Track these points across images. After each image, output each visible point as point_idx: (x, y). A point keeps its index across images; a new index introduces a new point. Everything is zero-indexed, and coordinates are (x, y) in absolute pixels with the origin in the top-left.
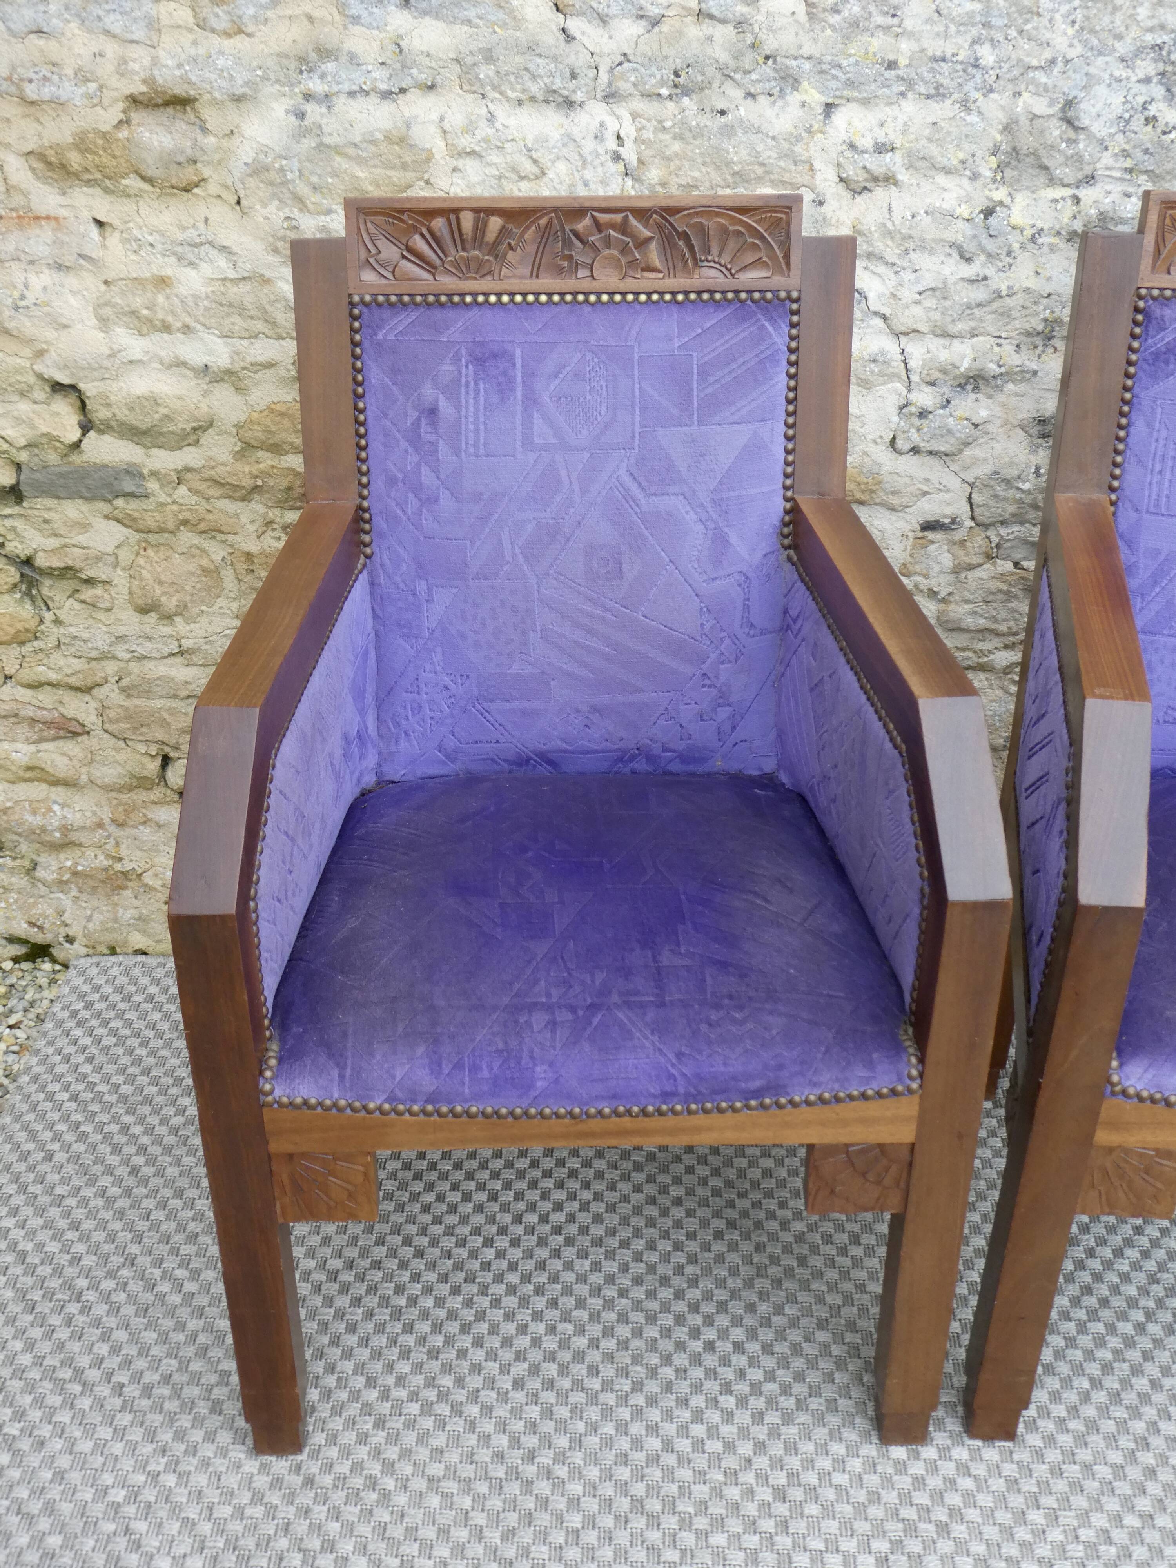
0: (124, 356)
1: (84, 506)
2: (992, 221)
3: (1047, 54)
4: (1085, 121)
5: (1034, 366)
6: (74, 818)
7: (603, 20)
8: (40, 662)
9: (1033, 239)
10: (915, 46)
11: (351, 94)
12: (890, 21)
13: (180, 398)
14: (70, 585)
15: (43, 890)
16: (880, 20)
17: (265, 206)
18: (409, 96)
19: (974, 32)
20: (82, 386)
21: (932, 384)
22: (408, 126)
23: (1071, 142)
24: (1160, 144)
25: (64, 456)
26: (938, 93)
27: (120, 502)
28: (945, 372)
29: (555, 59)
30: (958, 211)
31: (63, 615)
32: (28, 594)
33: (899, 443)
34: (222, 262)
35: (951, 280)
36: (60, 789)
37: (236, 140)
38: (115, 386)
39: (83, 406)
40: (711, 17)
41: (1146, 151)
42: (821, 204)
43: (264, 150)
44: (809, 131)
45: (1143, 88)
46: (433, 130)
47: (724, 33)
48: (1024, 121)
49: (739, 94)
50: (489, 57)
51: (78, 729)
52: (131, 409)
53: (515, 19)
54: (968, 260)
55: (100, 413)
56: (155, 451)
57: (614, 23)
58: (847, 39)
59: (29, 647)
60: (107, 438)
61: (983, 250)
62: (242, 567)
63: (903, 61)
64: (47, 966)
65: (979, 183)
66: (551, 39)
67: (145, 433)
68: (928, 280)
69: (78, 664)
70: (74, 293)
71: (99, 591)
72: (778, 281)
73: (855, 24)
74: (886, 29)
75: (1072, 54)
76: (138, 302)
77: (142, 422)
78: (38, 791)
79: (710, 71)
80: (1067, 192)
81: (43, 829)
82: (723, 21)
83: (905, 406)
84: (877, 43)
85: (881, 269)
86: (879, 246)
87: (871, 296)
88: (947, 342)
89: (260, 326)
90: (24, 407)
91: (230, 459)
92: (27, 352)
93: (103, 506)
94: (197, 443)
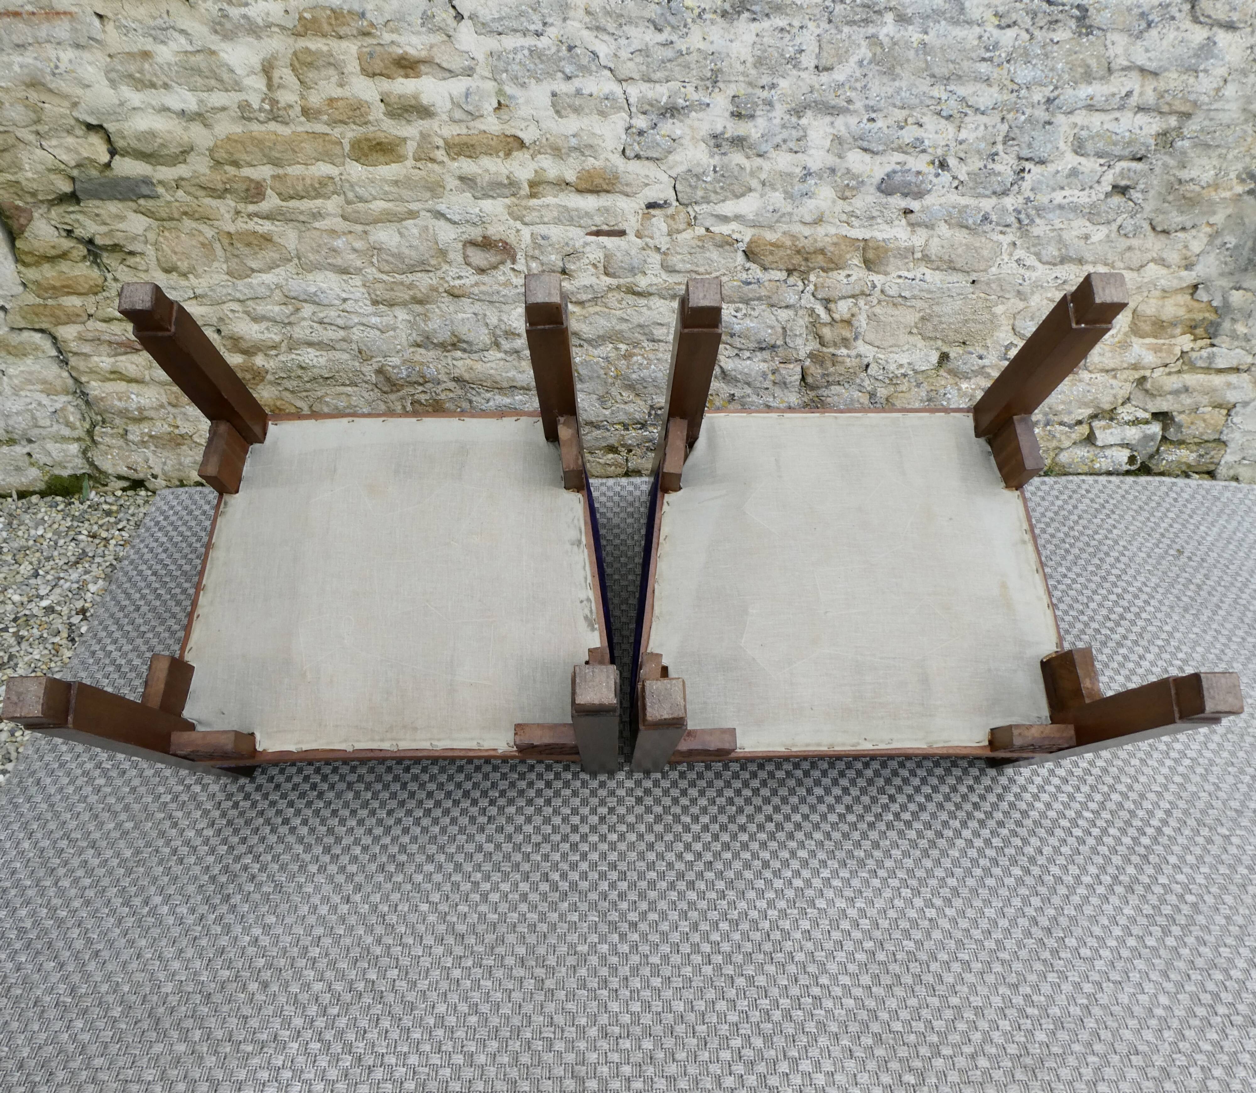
0: (129, 105)
1: (120, 205)
2: (672, 4)
5: (707, 101)
6: (144, 402)
8: (109, 306)
9: (700, 16)
13: (169, 132)
14: (119, 256)
15: (133, 447)
20: (105, 126)
21: (644, 113)
25: (102, 172)
27: (142, 201)
28: (652, 105)
31: (118, 275)
32: (95, 262)
33: (628, 152)
34: (183, 40)
36: (134, 385)
38: (126, 125)
39: (109, 140)
52: (139, 140)
54: (660, 30)
55: (120, 143)
56: (159, 167)
59: (100, 296)
60: (127, 159)
61: (668, 23)
62: (226, 241)
64: (143, 493)
67: (150, 155)
68: (636, 44)
70: (90, 63)
71: (138, 259)
76: (132, 68)
77: (148, 149)
78: (120, 386)
81: (127, 410)
83: (630, 127)
85: (606, 37)
86: (603, 22)
87: (601, 55)
88: (651, 85)
89: (213, 82)
90: (70, 140)
91: (208, 171)
92: (66, 104)
93: (131, 204)
94: (185, 161)
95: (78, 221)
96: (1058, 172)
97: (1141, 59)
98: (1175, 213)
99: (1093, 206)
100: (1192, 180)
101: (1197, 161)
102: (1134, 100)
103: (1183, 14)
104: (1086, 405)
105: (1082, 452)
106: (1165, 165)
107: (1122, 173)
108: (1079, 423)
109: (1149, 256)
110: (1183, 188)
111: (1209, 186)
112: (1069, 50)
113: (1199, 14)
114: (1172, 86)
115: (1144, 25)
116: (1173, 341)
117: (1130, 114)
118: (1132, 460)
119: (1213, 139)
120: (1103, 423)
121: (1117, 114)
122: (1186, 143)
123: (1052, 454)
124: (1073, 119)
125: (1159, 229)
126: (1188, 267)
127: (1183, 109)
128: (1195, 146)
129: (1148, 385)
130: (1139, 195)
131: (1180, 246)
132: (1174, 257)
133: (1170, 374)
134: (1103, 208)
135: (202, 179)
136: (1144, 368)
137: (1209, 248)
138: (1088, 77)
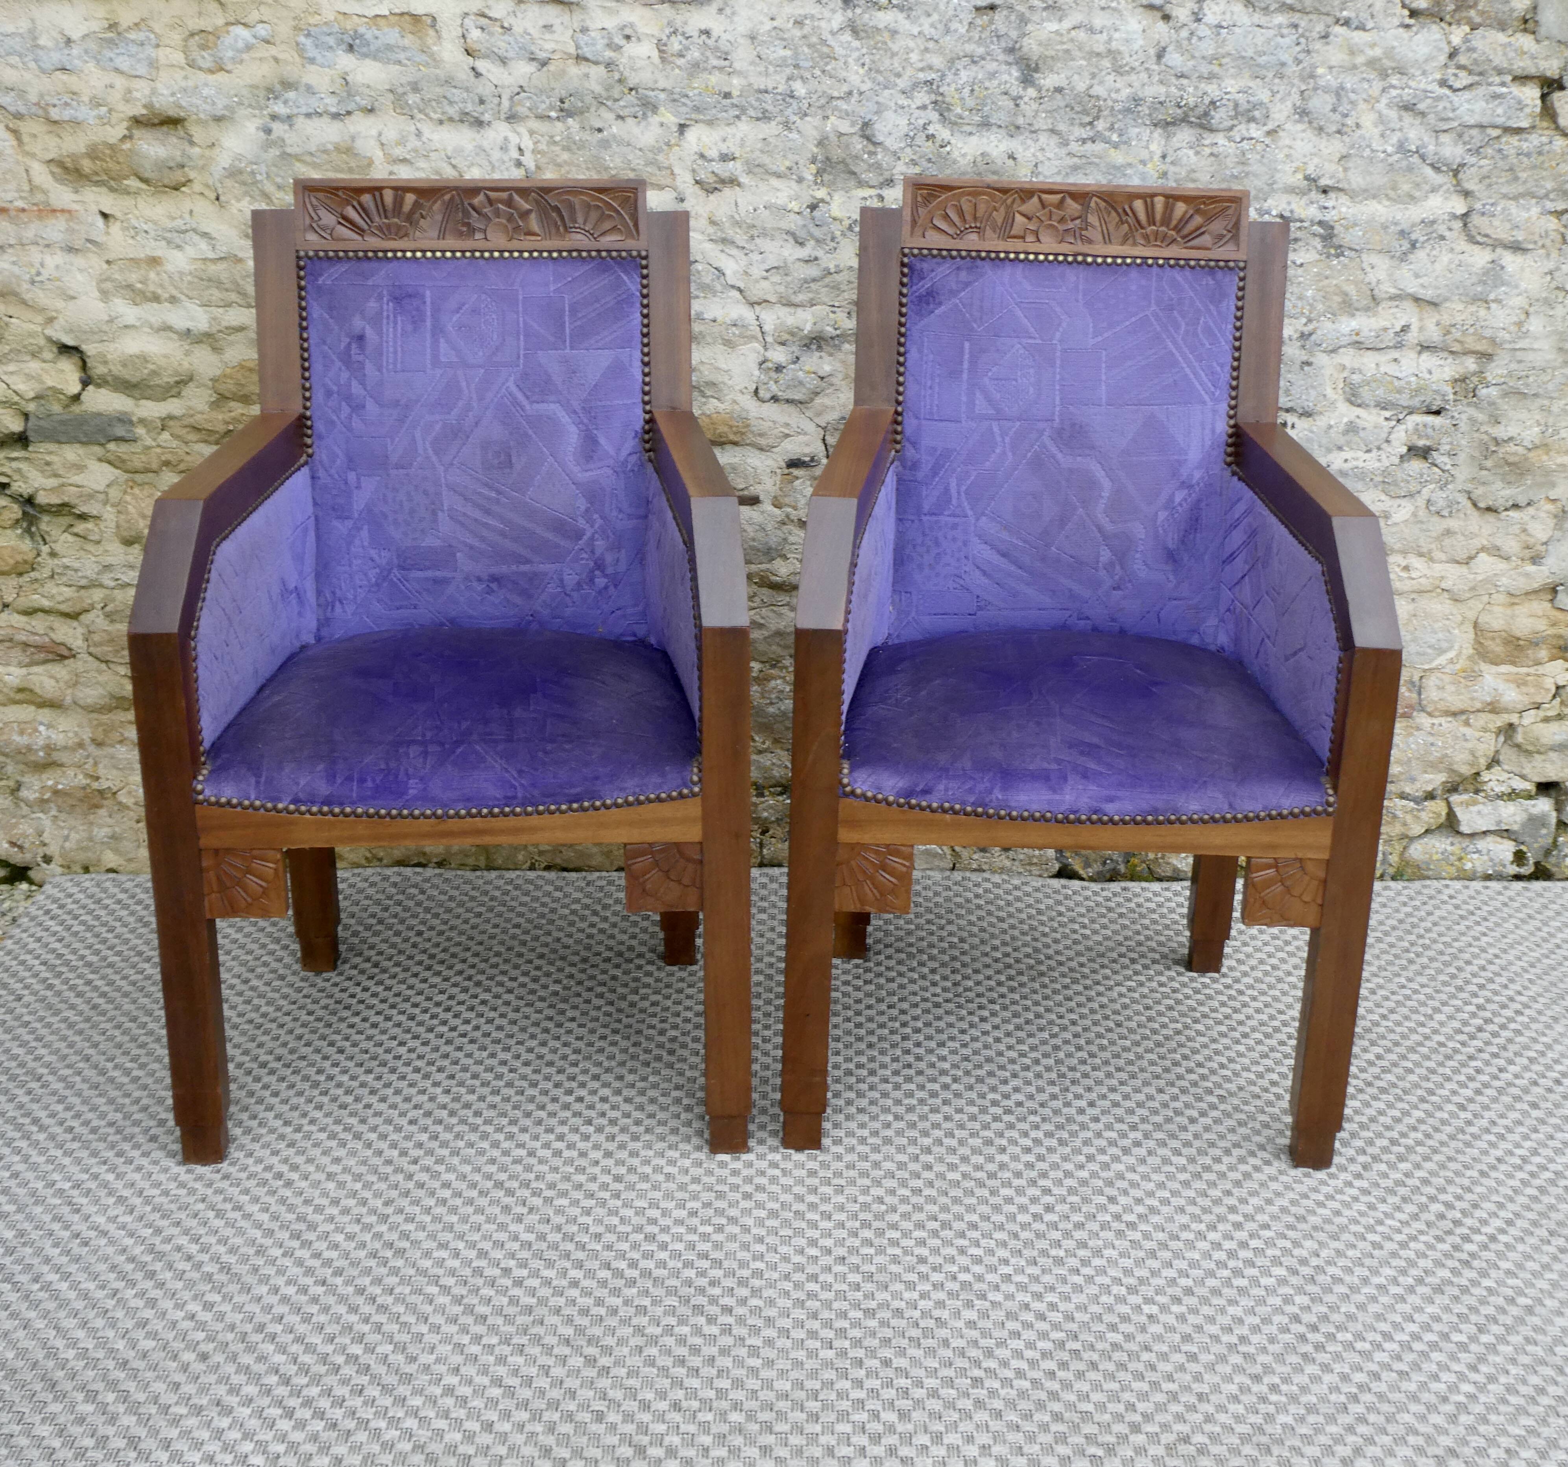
0: (121, 322)
1: (80, 450)
2: (816, 213)
3: (845, 88)
4: (880, 138)
6: (56, 737)
7: (503, 61)
8: (35, 591)
9: (850, 228)
10: (744, 82)
11: (308, 115)
12: (723, 63)
13: (166, 356)
14: (65, 521)
15: (25, 810)
16: (715, 62)
17: (239, 200)
18: (353, 117)
19: (788, 71)
20: (84, 347)
21: (783, 344)
22: (353, 139)
23: (871, 154)
24: (939, 155)
25: (66, 406)
26: (765, 117)
27: (112, 446)
28: (792, 334)
29: (467, 90)
30: (790, 206)
31: (57, 547)
32: (28, 529)
33: (762, 393)
34: (203, 245)
35: (790, 259)
36: (46, 711)
37: (217, 150)
38: (111, 347)
39: (84, 366)
40: (586, 59)
41: (929, 160)
42: (682, 200)
43: (239, 157)
44: (668, 144)
45: (921, 113)
46: (373, 143)
47: (599, 71)
48: (833, 138)
49: (611, 116)
50: (416, 88)
51: (66, 653)
52: (124, 365)
53: (436, 61)
54: (802, 244)
55: (98, 370)
56: (143, 402)
57: (512, 64)
58: (691, 76)
59: (26, 578)
60: (103, 390)
61: (812, 236)
63: (735, 93)
64: (24, 886)
65: (805, 184)
66: (464, 75)
67: (135, 386)
68: (772, 262)
69: (68, 592)
70: (82, 271)
71: (90, 525)
72: (630, 244)
73: (696, 65)
74: (721, 69)
75: (864, 87)
76: (133, 277)
77: (134, 377)
78: (26, 712)
79: (588, 99)
80: (873, 192)
81: (29, 747)
82: (596, 63)
83: (764, 362)
84: (714, 79)
85: (734, 252)
86: (730, 233)
87: (728, 272)
88: (792, 310)
89: (233, 296)
90: (34, 366)
91: (207, 408)
92: (39, 319)
93: (97, 449)
94: (178, 395)
95: (19, 471)
96: (1330, 427)
97: (1412, 287)
98: (1499, 485)
99: (1385, 472)
100: (1511, 439)
101: (1511, 413)
102: (1413, 336)
103: (1455, 234)
104: (1432, 766)
105: (1441, 844)
106: (1472, 420)
107: (1416, 430)
108: (1430, 796)
109: (1477, 543)
110: (1502, 450)
111: (1536, 447)
112: (1318, 274)
113: (1474, 232)
114: (1459, 318)
115: (1406, 246)
116: (1541, 670)
117: (1413, 355)
118: (1519, 857)
119: (1527, 385)
120: (1465, 797)
121: (1395, 354)
122: (1493, 392)
123: (1398, 847)
124: (1338, 359)
125: (1482, 505)
126: (1536, 560)
127: (1479, 348)
128: (1506, 394)
129: (1519, 738)
130: (1445, 459)
131: (1516, 529)
132: (1511, 545)
133: (1546, 720)
134: (1400, 475)
135: (199, 417)
136: (1507, 711)
137: (1558, 534)
138: (1348, 307)
